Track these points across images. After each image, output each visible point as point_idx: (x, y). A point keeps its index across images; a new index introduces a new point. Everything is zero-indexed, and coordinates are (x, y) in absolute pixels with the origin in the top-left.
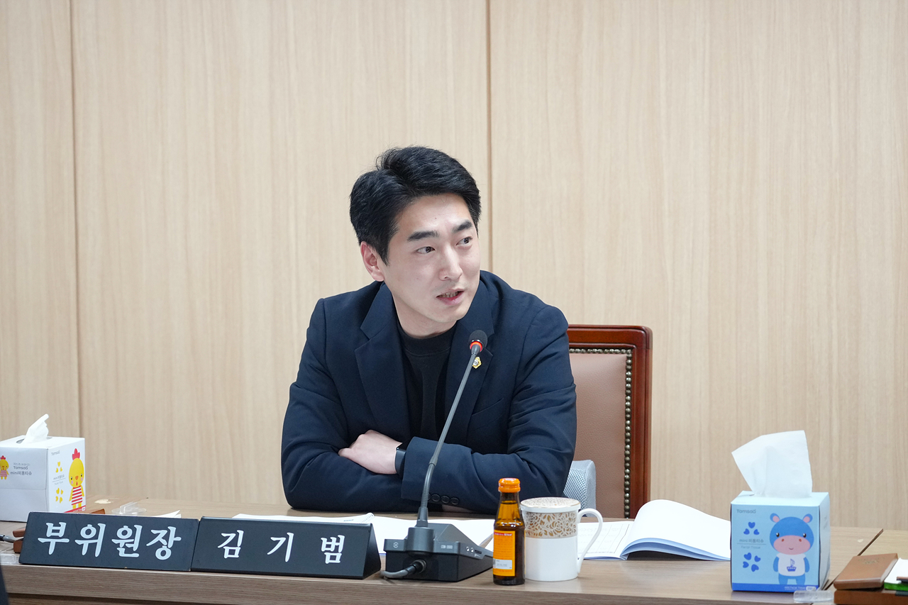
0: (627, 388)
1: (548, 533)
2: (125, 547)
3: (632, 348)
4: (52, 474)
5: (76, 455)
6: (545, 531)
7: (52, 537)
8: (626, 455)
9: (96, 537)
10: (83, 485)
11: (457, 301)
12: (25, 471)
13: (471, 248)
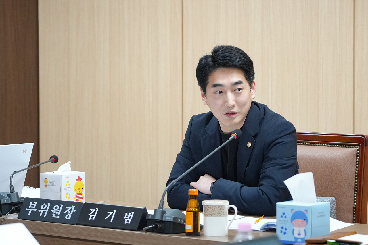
1: (210, 215)
2: (55, 213)
3: (359, 145)
7: (31, 208)
9: (46, 209)
11: (234, 116)
12: (53, 184)
13: (242, 94)
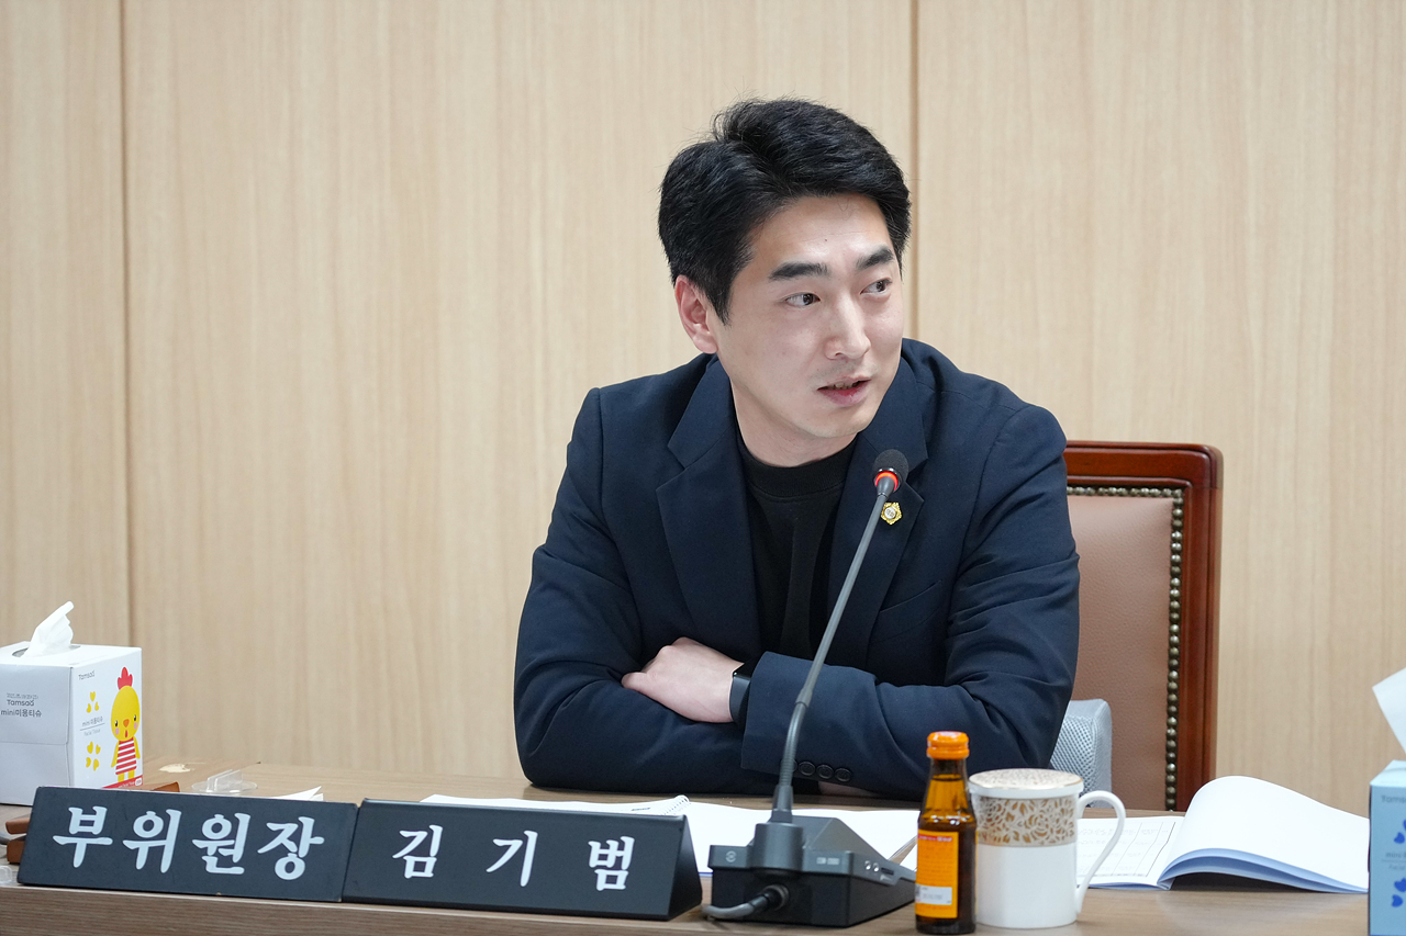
0: (1174, 563)
1: (1021, 837)
2: (217, 854)
3: (1183, 487)
4: (79, 716)
5: (125, 679)
6: (1016, 833)
7: (81, 835)
8: (1170, 691)
9: (163, 835)
10: (138, 736)
11: (857, 397)
12: (29, 708)
13: (889, 301)
